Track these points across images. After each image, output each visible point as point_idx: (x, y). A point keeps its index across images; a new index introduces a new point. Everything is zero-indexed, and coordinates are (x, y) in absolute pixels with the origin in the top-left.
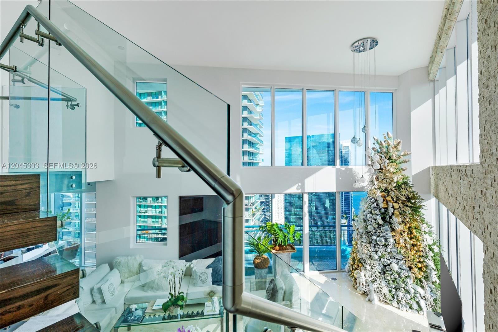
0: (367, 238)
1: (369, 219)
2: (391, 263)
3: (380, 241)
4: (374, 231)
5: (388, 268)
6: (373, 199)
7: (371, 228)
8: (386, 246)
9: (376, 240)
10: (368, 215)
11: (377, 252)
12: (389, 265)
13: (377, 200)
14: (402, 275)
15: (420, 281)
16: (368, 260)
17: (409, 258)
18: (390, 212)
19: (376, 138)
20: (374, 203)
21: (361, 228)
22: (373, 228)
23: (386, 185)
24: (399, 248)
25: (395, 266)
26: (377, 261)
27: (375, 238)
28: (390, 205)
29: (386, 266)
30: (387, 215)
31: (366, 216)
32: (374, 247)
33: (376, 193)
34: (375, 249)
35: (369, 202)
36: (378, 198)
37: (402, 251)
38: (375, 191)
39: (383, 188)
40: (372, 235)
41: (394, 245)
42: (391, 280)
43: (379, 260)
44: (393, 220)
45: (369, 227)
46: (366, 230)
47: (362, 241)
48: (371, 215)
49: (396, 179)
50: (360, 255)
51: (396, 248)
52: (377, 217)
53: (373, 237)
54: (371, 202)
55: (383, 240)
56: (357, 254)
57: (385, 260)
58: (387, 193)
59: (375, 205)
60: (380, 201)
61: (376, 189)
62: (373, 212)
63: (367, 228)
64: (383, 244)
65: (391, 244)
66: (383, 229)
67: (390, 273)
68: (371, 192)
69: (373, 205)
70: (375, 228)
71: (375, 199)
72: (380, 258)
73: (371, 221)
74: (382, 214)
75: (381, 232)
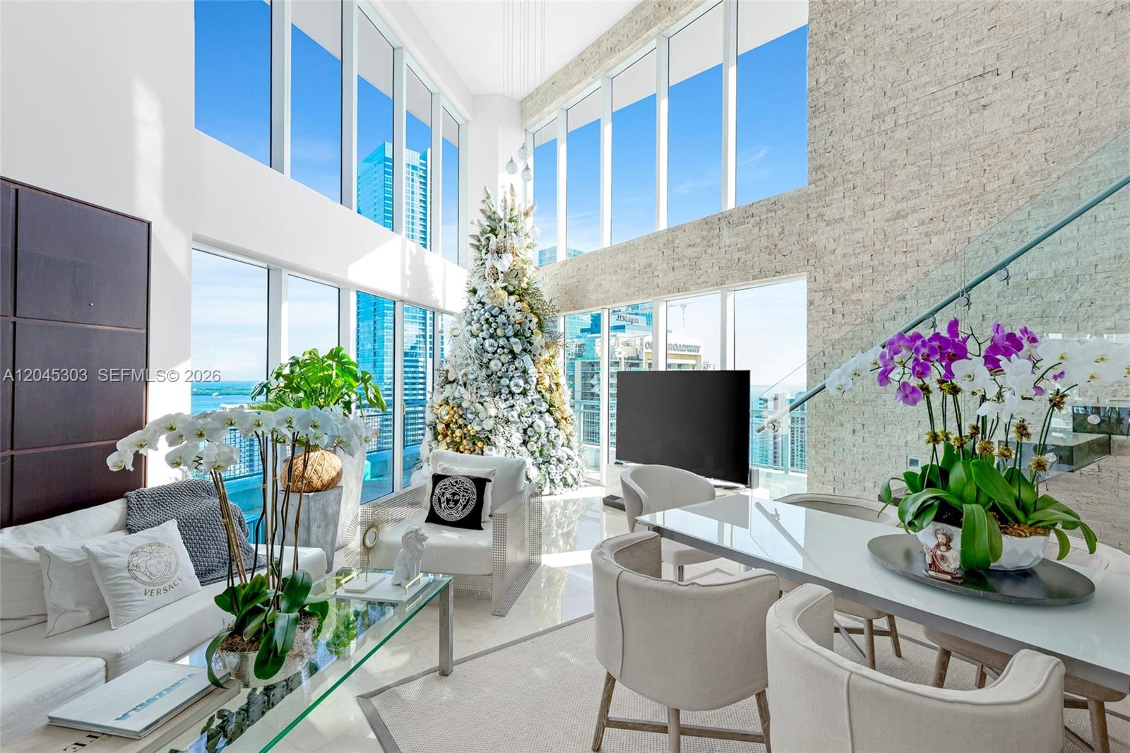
0: (489, 385)
1: (489, 349)
2: (533, 422)
3: (517, 385)
4: (504, 369)
5: (531, 431)
6: (497, 309)
7: (496, 365)
8: (524, 393)
9: (508, 386)
10: (487, 343)
11: (513, 406)
12: (531, 426)
13: (502, 311)
14: (552, 437)
15: (568, 439)
16: (499, 426)
17: (555, 405)
18: (529, 329)
19: (489, 192)
20: (498, 316)
21: (473, 370)
22: (500, 365)
23: (515, 282)
24: (543, 391)
25: (540, 424)
26: (515, 423)
27: (508, 382)
28: (526, 318)
29: (527, 429)
30: (523, 335)
31: (482, 345)
32: (505, 400)
33: (503, 297)
34: (508, 402)
35: (487, 315)
36: (506, 307)
37: (547, 395)
38: (501, 292)
39: (511, 289)
40: (500, 378)
41: (536, 388)
42: (537, 450)
43: (518, 420)
44: (531, 344)
45: (492, 363)
46: (484, 372)
47: (481, 396)
48: (492, 341)
49: (529, 273)
50: (478, 425)
51: (540, 392)
52: (508, 341)
53: (505, 381)
54: (492, 316)
55: (521, 382)
56: (469, 426)
57: (525, 418)
58: (519, 295)
59: (502, 318)
60: (511, 311)
61: (502, 288)
62: (499, 332)
63: (488, 367)
64: (521, 389)
65: (533, 387)
66: (519, 363)
67: (534, 439)
68: (492, 295)
69: (498, 320)
70: (503, 365)
71: (499, 308)
72: (519, 416)
73: (494, 353)
74: (516, 335)
75: (516, 369)
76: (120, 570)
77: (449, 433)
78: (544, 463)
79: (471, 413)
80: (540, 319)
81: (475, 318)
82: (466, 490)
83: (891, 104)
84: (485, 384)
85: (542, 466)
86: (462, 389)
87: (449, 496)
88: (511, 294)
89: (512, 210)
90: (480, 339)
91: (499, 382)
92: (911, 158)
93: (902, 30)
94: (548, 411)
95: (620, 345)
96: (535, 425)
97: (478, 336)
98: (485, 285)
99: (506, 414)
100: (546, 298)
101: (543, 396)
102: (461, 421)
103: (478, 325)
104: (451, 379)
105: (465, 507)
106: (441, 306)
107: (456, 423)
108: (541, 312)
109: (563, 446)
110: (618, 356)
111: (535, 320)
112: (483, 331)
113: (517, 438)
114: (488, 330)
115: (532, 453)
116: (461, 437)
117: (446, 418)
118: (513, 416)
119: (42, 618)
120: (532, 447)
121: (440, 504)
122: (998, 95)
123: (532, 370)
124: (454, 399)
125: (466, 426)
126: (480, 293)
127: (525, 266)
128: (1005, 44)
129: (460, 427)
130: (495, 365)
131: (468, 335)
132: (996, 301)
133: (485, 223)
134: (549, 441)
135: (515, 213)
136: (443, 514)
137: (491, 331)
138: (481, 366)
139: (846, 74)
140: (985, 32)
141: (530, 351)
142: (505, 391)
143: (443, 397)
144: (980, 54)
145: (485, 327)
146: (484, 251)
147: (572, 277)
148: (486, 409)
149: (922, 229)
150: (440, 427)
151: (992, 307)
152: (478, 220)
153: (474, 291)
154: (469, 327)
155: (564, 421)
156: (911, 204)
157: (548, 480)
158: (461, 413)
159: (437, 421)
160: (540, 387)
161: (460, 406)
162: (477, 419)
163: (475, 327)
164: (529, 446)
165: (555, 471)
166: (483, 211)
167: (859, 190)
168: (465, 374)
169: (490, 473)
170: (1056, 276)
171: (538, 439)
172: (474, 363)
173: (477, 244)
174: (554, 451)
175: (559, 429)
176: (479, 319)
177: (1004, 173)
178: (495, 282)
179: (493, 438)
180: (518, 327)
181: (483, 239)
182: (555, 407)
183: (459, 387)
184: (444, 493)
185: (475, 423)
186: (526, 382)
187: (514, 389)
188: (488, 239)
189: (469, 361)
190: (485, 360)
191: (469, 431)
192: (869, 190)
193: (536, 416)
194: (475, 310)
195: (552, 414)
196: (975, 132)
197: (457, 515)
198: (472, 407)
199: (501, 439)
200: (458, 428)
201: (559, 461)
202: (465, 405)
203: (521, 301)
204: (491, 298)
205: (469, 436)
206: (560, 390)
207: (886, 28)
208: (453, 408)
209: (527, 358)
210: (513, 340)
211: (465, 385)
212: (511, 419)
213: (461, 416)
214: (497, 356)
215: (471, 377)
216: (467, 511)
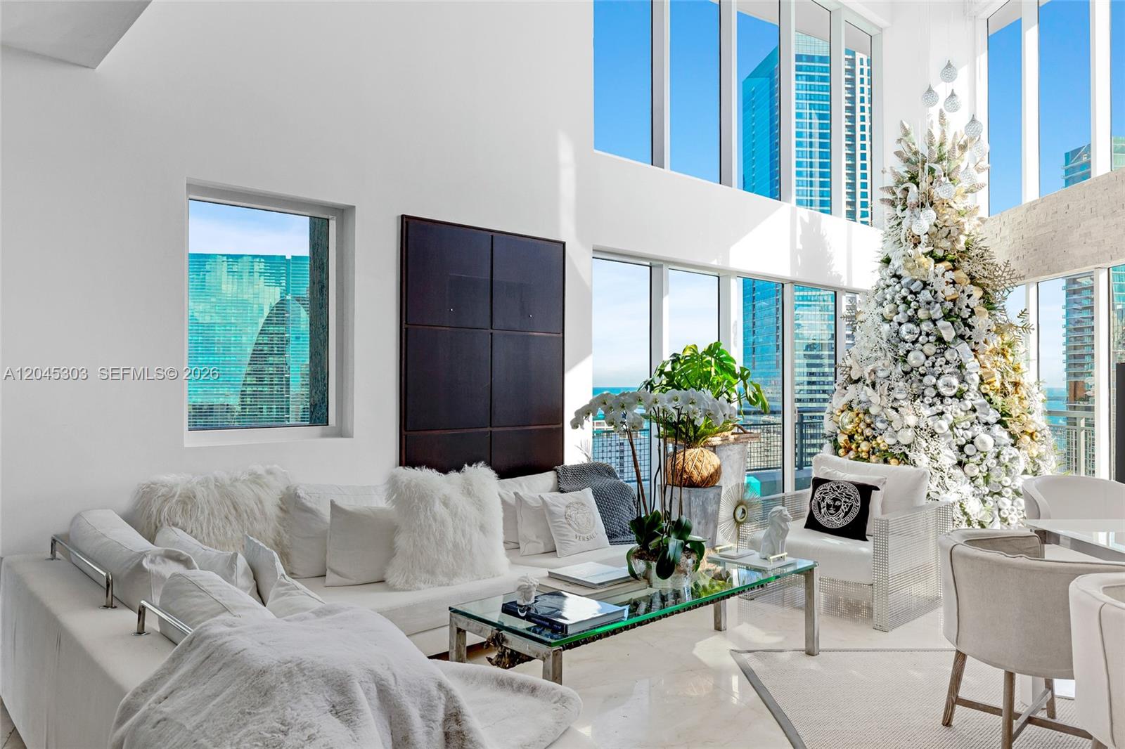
0: (907, 385)
1: (906, 337)
2: (974, 437)
3: (948, 385)
4: (928, 363)
5: (970, 449)
6: (918, 283)
8: (960, 396)
9: (935, 387)
10: (904, 329)
11: (942, 413)
12: (971, 442)
13: (925, 285)
14: (1005, 458)
15: (1034, 463)
16: (920, 439)
17: (1012, 412)
18: (968, 306)
19: (907, 126)
20: (919, 293)
21: (884, 366)
22: (923, 357)
23: (946, 244)
24: (991, 394)
25: (986, 440)
26: (944, 435)
27: (934, 380)
28: (963, 292)
29: (964, 445)
30: (958, 316)
31: (898, 332)
32: (931, 405)
33: (926, 266)
34: (934, 408)
35: (904, 292)
36: (931, 280)
37: (998, 399)
38: (923, 259)
39: (940, 253)
40: (923, 375)
41: (979, 389)
42: (980, 475)
43: (950, 432)
44: (971, 328)
45: (911, 356)
46: (900, 368)
47: (895, 399)
48: (911, 326)
49: (968, 228)
50: (892, 437)
51: (985, 395)
52: (935, 325)
53: (930, 380)
54: (911, 292)
55: (955, 381)
56: (878, 438)
57: (961, 431)
58: (952, 261)
59: (926, 295)
60: (940, 285)
61: (926, 255)
62: (922, 314)
63: (905, 362)
64: (954, 391)
65: (974, 387)
66: (952, 355)
67: (976, 459)
68: (910, 265)
69: (921, 297)
70: (927, 357)
71: (921, 281)
72: (951, 428)
73: (914, 343)
74: (947, 316)
75: (947, 363)
76: (561, 517)
77: (853, 446)
78: (992, 494)
79: (882, 421)
80: (986, 292)
81: (888, 297)
82: (848, 497)
84: (901, 384)
85: (988, 498)
86: (870, 391)
87: (829, 502)
88: (939, 260)
90: (895, 324)
91: (921, 381)
94: (1000, 422)
96: (976, 441)
97: (891, 321)
98: (902, 251)
99: (931, 424)
100: (999, 260)
101: (990, 401)
102: (868, 432)
103: (892, 306)
104: (855, 378)
105: (846, 514)
106: (844, 283)
107: (862, 434)
108: (987, 281)
109: (1025, 472)
111: (977, 293)
112: (898, 313)
113: (948, 458)
114: (905, 312)
115: (973, 479)
116: (868, 452)
117: (849, 427)
118: (940, 427)
119: (516, 546)
120: (972, 470)
121: (820, 509)
123: (972, 364)
124: (860, 402)
125: (875, 437)
126: (896, 263)
127: (962, 220)
129: (867, 439)
130: (915, 359)
131: (879, 319)
133: (902, 169)
134: (999, 463)
135: (947, 148)
136: (823, 520)
137: (910, 312)
138: (896, 360)
141: (970, 338)
142: (930, 393)
143: (845, 400)
145: (902, 307)
146: (900, 207)
147: (1044, 225)
148: (901, 416)
150: (842, 439)
152: (891, 167)
153: (887, 261)
154: (880, 310)
155: (1028, 438)
158: (868, 421)
159: (838, 431)
160: (986, 388)
161: (866, 412)
162: (889, 429)
163: (888, 309)
164: (966, 468)
165: (1009, 507)
166: (898, 154)
168: (874, 371)
169: (880, 481)
171: (982, 460)
172: (886, 356)
173: (891, 197)
174: (1008, 479)
175: (1019, 448)
176: (893, 299)
178: (916, 245)
179: (911, 455)
180: (949, 305)
181: (898, 192)
182: (1011, 416)
183: (865, 387)
184: (824, 498)
185: (887, 434)
186: (963, 380)
187: (943, 391)
188: (906, 190)
189: (879, 354)
190: (901, 352)
191: (878, 444)
193: (979, 429)
194: (888, 286)
195: (1006, 427)
197: (838, 521)
198: (883, 414)
199: (923, 456)
200: (865, 440)
202: (873, 411)
203: (954, 269)
204: (909, 270)
205: (879, 451)
206: (1023, 392)
208: (858, 415)
209: (964, 348)
210: (941, 323)
211: (874, 385)
212: (938, 431)
213: (869, 425)
214: (918, 345)
215: (881, 374)
216: (849, 519)
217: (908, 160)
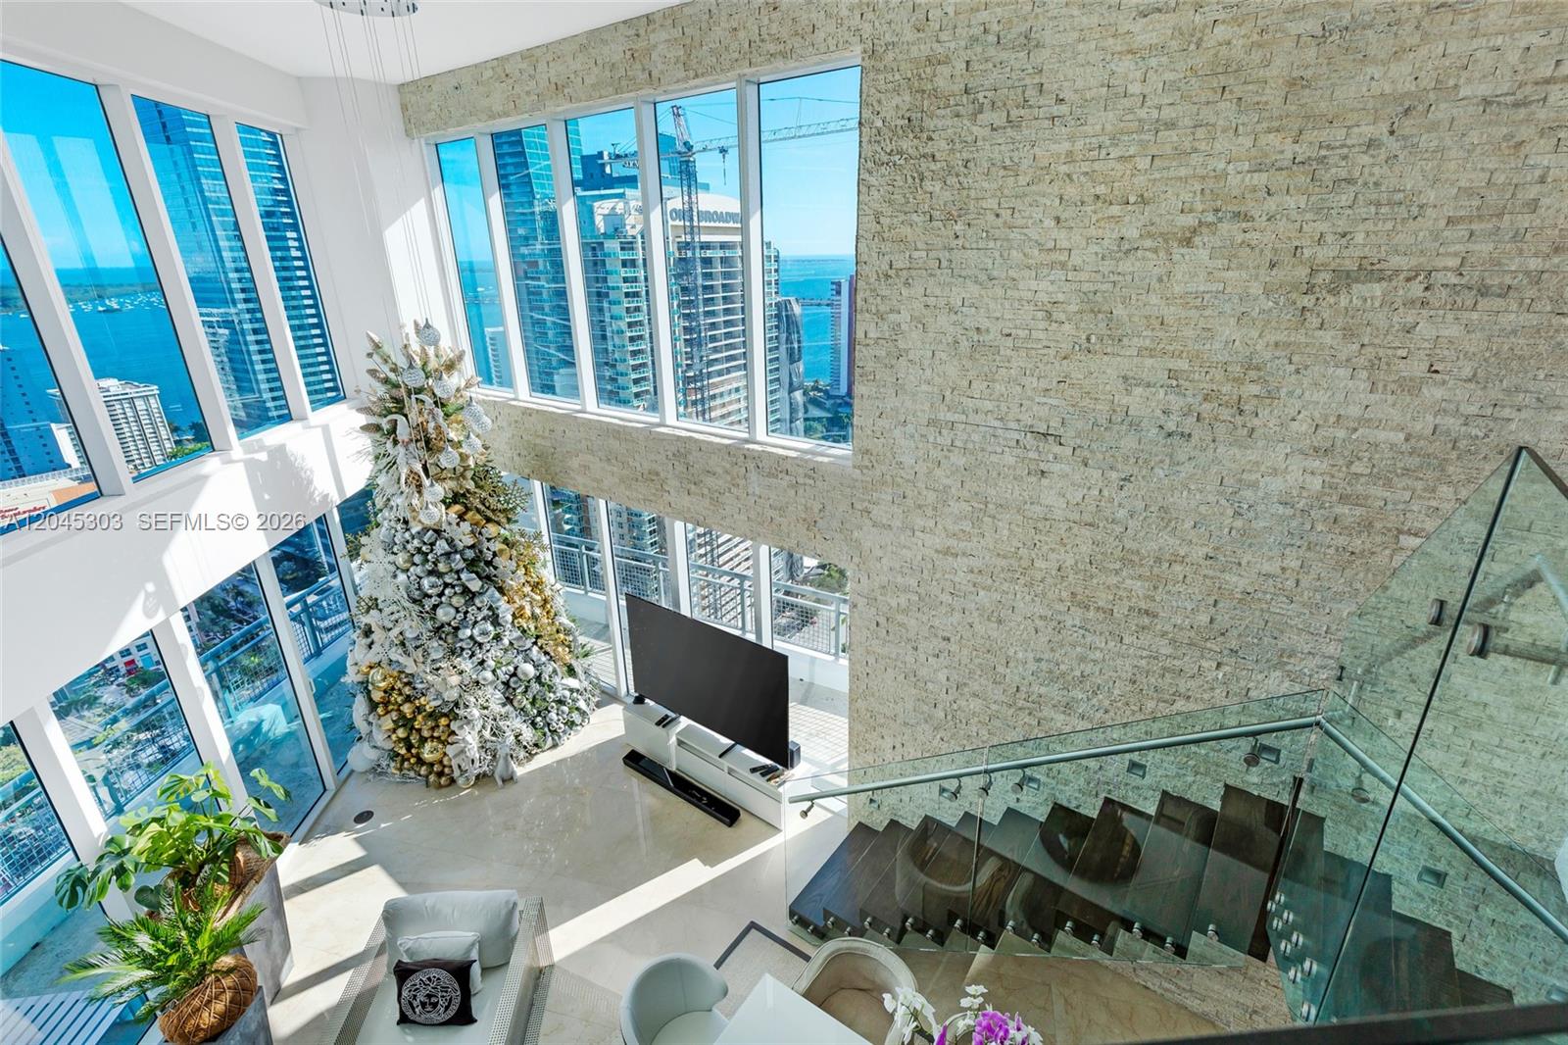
0: (441, 642)
1: (430, 592)
2: (516, 668)
3: (484, 633)
4: (460, 616)
5: (515, 682)
6: (431, 532)
7: (446, 615)
8: (498, 638)
9: (471, 637)
10: (426, 583)
11: (482, 662)
12: (514, 675)
13: (438, 532)
14: (545, 680)
15: (569, 668)
16: (466, 696)
18: (488, 552)
19: (377, 339)
20: (434, 543)
21: (412, 627)
22: (452, 610)
24: (524, 624)
25: (527, 668)
26: (489, 682)
27: (470, 631)
28: (481, 536)
29: (508, 681)
30: (481, 562)
31: (418, 585)
32: (472, 655)
34: (474, 658)
36: (444, 526)
37: (531, 626)
40: (457, 629)
41: (513, 626)
42: (528, 703)
43: (493, 678)
44: (496, 568)
45: (440, 612)
46: (429, 625)
47: (432, 662)
48: (433, 579)
50: (436, 697)
51: (519, 627)
52: (459, 576)
53: (464, 632)
54: (425, 543)
55: (490, 626)
56: (422, 699)
57: (503, 669)
58: (463, 504)
59: (442, 546)
60: (455, 532)
62: (442, 567)
63: (433, 619)
64: (491, 635)
65: (508, 626)
66: (482, 602)
67: (521, 690)
69: (437, 548)
70: (457, 609)
71: (435, 530)
72: (494, 672)
73: (439, 596)
74: (469, 565)
75: (479, 610)
77: (394, 707)
78: (539, 714)
79: (422, 682)
80: (502, 530)
81: (398, 543)
83: (950, 417)
84: (434, 641)
85: (537, 719)
86: (401, 651)
87: (423, 999)
88: (450, 505)
89: (425, 364)
90: (413, 576)
91: (455, 635)
92: (965, 494)
93: (967, 324)
94: (535, 645)
95: (633, 212)
96: (519, 672)
97: (408, 572)
99: (474, 677)
101: (524, 631)
102: (407, 690)
103: (405, 554)
105: (447, 1008)
107: (401, 692)
109: (562, 679)
110: (631, 232)
112: (415, 565)
113: (496, 699)
114: (423, 563)
115: (522, 709)
116: (413, 712)
117: (384, 684)
118: (485, 676)
120: (520, 702)
121: (413, 1009)
122: (1056, 468)
123: (502, 607)
125: (417, 698)
128: (1071, 410)
130: (443, 615)
131: (392, 568)
132: (1031, 678)
133: (384, 396)
134: (542, 684)
136: (420, 1017)
137: (429, 565)
138: (424, 618)
139: (901, 344)
140: (1055, 383)
141: (495, 578)
142: (467, 644)
143: (371, 657)
144: (1047, 408)
145: (418, 558)
146: (389, 441)
148: (443, 679)
149: (970, 576)
150: (377, 696)
151: (1026, 682)
154: (392, 558)
155: (559, 649)
156: (962, 545)
157: (549, 734)
158: (405, 680)
159: (371, 687)
160: (519, 621)
161: (401, 672)
162: (432, 690)
163: (401, 559)
164: (515, 702)
165: (555, 717)
166: (373, 372)
167: (909, 502)
168: (401, 632)
169: (473, 944)
170: (1083, 676)
171: (526, 688)
172: (411, 615)
174: (551, 694)
175: (554, 662)
176: (405, 546)
177: (1053, 556)
178: (420, 494)
179: (461, 712)
180: (470, 554)
182: (544, 635)
183: (394, 647)
184: (415, 996)
185: (430, 695)
186: (497, 627)
187: (480, 639)
188: (393, 423)
189: (403, 614)
190: (427, 609)
191: (423, 705)
192: (920, 507)
193: (519, 660)
194: (395, 530)
195: (540, 648)
196: (1031, 498)
197: (439, 1017)
198: (421, 677)
199: (474, 709)
200: (406, 699)
201: (560, 702)
202: (409, 671)
203: (468, 511)
205: (426, 711)
207: (952, 310)
208: (391, 673)
209: (493, 592)
210: (464, 574)
211: (404, 646)
212: (483, 682)
213: (406, 684)
214: (443, 599)
215: (409, 635)
216: (451, 1013)
217: (386, 381)
